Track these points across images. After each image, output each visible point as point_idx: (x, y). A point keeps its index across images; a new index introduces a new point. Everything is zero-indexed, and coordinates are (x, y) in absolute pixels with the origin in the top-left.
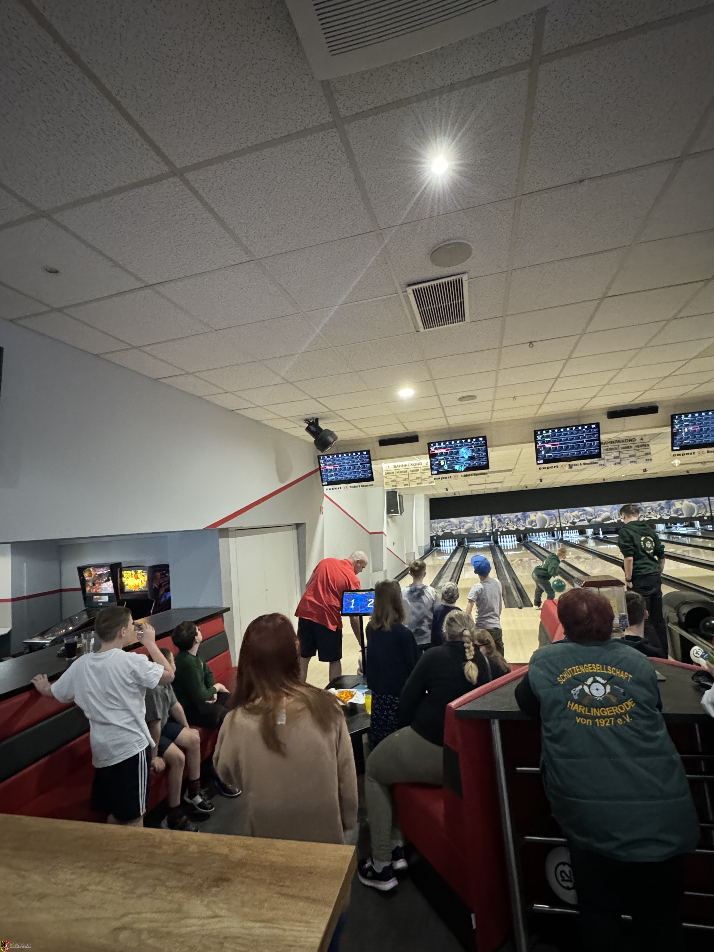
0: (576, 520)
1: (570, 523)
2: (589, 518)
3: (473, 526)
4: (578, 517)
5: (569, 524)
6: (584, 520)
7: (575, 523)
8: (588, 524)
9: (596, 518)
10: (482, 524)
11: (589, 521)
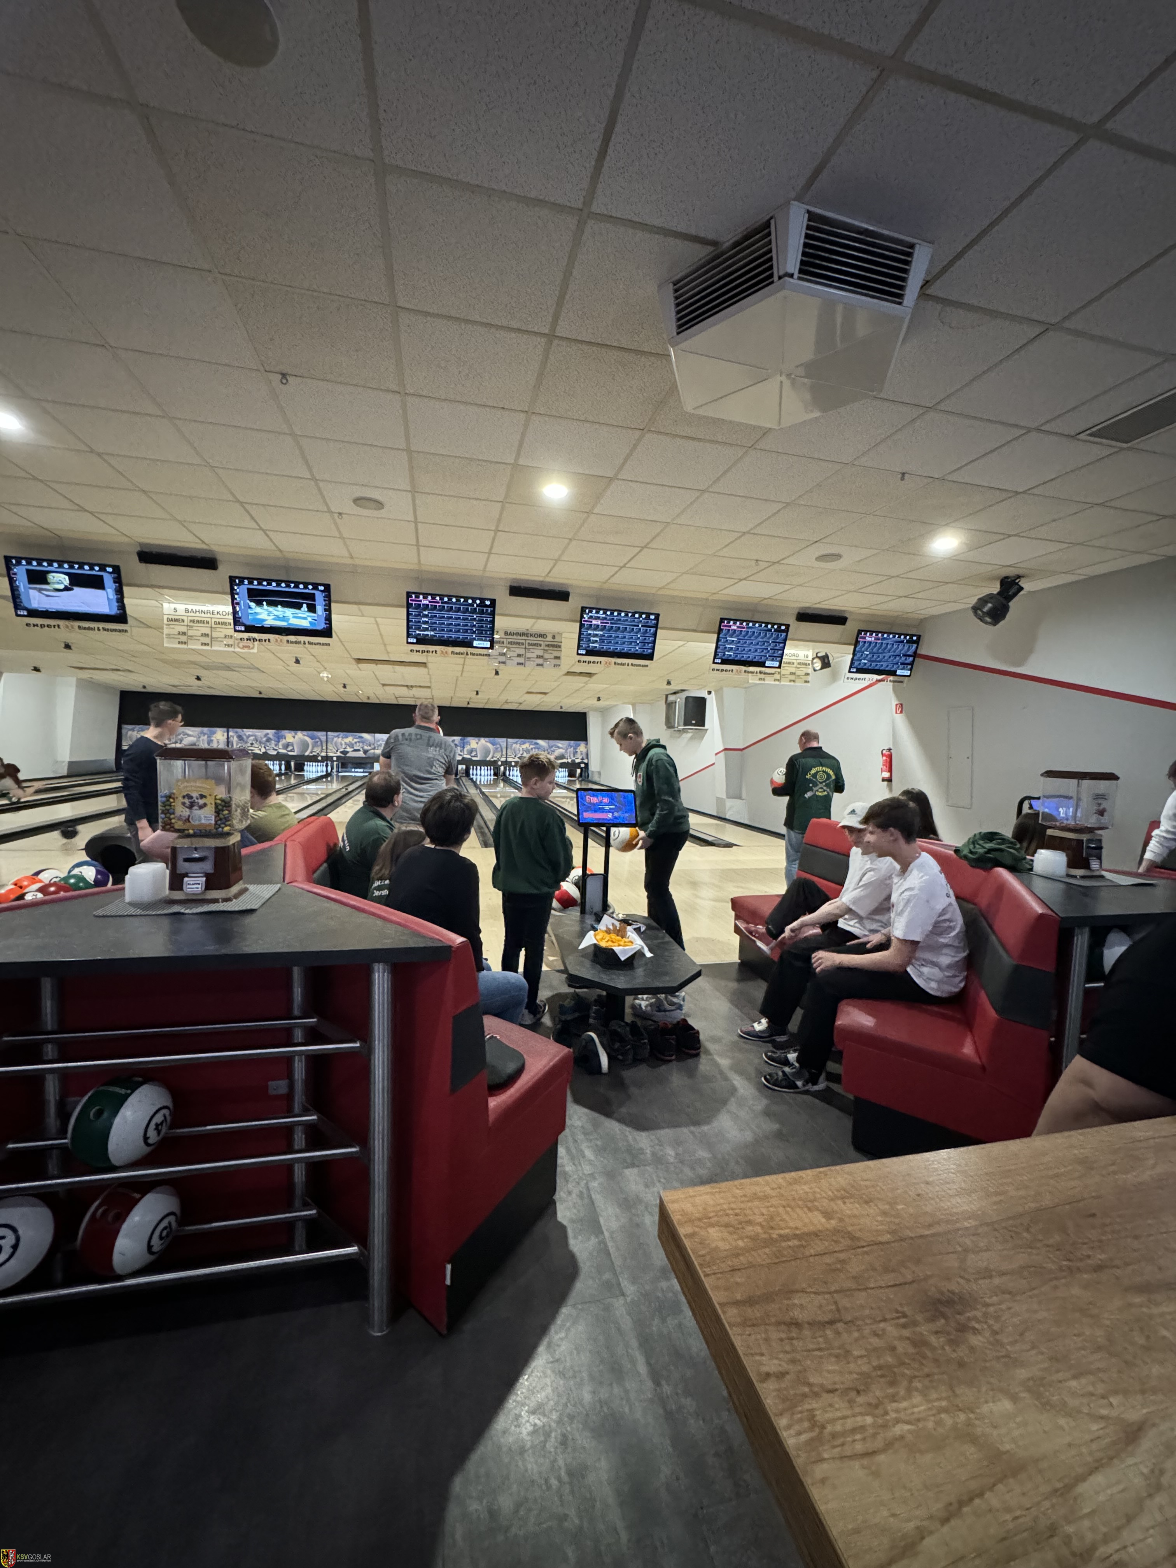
0: (348, 749)
1: (341, 752)
2: (366, 748)
3: (198, 741)
4: (351, 745)
5: (339, 754)
6: (359, 750)
7: (348, 752)
8: (364, 756)
9: (374, 749)
10: (212, 741)
11: (365, 752)
